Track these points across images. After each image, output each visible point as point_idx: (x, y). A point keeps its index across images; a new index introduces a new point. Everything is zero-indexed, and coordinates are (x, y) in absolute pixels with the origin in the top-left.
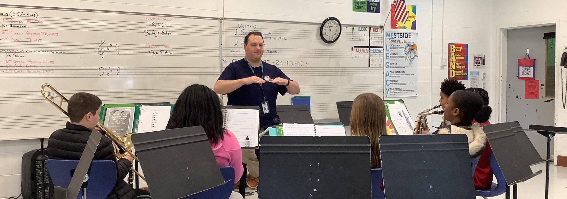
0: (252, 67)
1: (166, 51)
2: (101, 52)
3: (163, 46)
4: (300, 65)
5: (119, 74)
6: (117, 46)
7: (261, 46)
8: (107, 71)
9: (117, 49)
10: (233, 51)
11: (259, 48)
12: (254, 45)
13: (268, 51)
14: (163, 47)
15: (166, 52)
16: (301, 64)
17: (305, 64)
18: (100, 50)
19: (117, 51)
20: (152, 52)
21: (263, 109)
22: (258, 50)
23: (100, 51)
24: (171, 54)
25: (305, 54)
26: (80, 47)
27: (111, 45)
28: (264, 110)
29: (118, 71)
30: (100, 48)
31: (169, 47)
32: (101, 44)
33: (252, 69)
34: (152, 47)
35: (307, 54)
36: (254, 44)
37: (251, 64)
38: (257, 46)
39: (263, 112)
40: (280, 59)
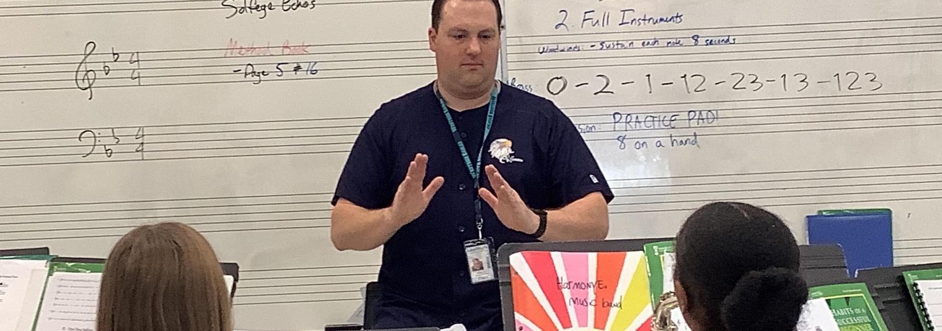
0: (451, 111)
1: (295, 65)
2: (86, 81)
3: (287, 47)
4: (844, 88)
5: (142, 151)
6: (135, 59)
7: (485, 37)
8: (104, 141)
9: (134, 70)
10: (551, 47)
11: (474, 46)
12: (460, 37)
13: (696, 38)
14: (287, 51)
15: (297, 69)
16: (846, 81)
17: (864, 80)
18: (81, 76)
19: (134, 76)
20: (250, 69)
21: (471, 265)
22: (473, 56)
23: (83, 80)
24: (314, 72)
25: (865, 42)
26: (20, 69)
27: (116, 56)
28: (474, 270)
29: (140, 141)
30: (82, 68)
31: (308, 49)
32: (83, 57)
33: (448, 116)
34: (249, 54)
35: (873, 42)
36: (460, 33)
37: (447, 99)
38: (471, 39)
39: (469, 277)
40: (748, 68)
